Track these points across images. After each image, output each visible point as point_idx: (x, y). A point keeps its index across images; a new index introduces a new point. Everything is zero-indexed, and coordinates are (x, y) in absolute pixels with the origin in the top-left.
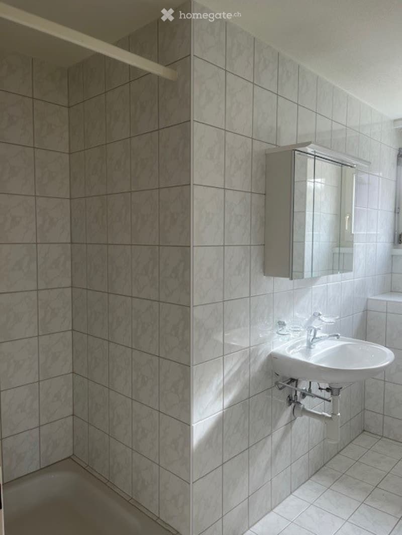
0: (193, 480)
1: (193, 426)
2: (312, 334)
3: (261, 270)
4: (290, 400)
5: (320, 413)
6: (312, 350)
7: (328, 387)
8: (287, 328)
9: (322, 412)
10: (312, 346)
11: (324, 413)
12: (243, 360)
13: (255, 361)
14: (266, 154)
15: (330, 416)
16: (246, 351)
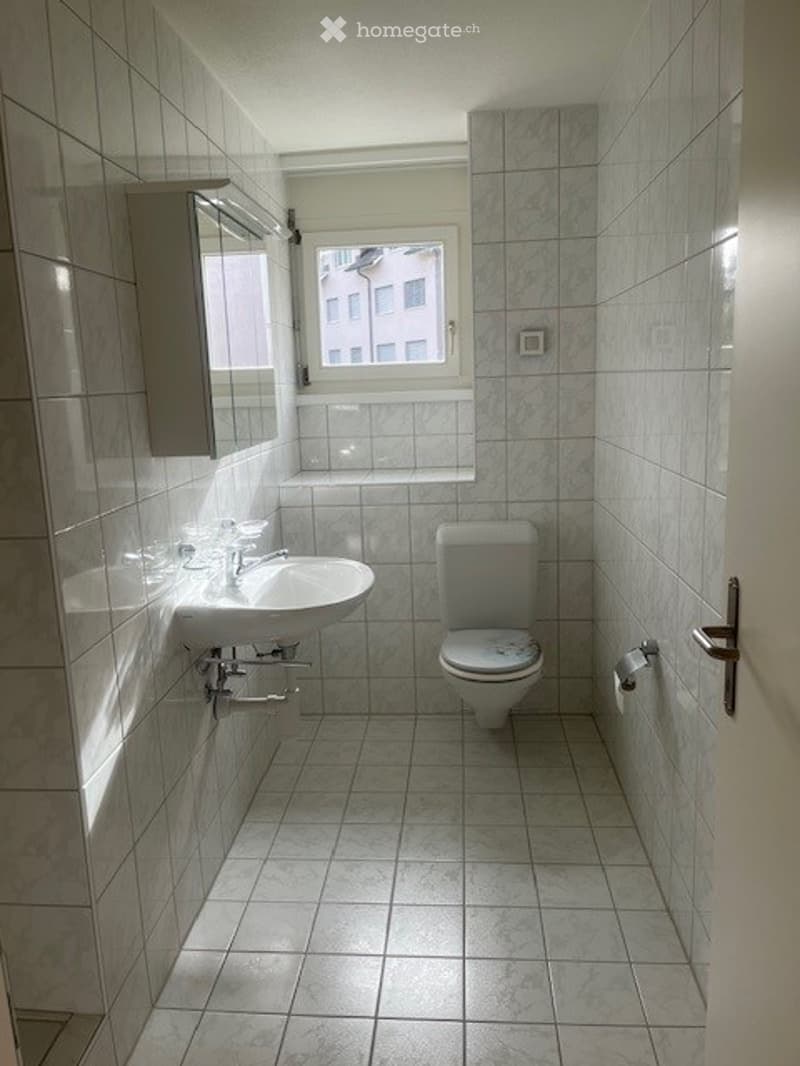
0: (95, 895)
1: (84, 790)
2: (236, 560)
3: (148, 446)
4: (210, 691)
5: (264, 699)
6: (240, 589)
7: (277, 648)
8: (196, 555)
9: (265, 696)
10: (238, 583)
11: (270, 697)
12: (140, 634)
13: (157, 632)
14: (127, 195)
15: (283, 697)
16: (143, 614)
